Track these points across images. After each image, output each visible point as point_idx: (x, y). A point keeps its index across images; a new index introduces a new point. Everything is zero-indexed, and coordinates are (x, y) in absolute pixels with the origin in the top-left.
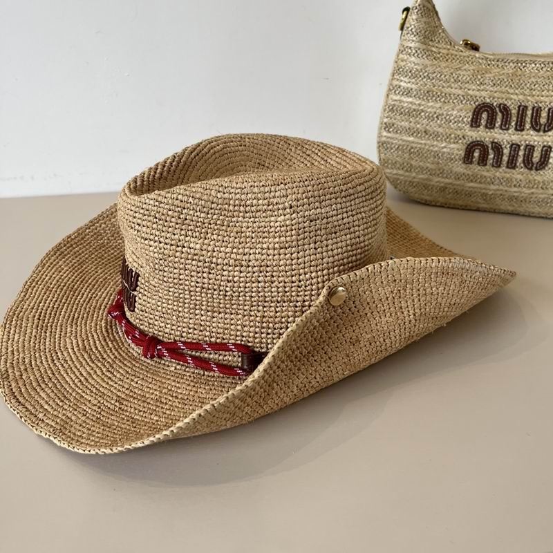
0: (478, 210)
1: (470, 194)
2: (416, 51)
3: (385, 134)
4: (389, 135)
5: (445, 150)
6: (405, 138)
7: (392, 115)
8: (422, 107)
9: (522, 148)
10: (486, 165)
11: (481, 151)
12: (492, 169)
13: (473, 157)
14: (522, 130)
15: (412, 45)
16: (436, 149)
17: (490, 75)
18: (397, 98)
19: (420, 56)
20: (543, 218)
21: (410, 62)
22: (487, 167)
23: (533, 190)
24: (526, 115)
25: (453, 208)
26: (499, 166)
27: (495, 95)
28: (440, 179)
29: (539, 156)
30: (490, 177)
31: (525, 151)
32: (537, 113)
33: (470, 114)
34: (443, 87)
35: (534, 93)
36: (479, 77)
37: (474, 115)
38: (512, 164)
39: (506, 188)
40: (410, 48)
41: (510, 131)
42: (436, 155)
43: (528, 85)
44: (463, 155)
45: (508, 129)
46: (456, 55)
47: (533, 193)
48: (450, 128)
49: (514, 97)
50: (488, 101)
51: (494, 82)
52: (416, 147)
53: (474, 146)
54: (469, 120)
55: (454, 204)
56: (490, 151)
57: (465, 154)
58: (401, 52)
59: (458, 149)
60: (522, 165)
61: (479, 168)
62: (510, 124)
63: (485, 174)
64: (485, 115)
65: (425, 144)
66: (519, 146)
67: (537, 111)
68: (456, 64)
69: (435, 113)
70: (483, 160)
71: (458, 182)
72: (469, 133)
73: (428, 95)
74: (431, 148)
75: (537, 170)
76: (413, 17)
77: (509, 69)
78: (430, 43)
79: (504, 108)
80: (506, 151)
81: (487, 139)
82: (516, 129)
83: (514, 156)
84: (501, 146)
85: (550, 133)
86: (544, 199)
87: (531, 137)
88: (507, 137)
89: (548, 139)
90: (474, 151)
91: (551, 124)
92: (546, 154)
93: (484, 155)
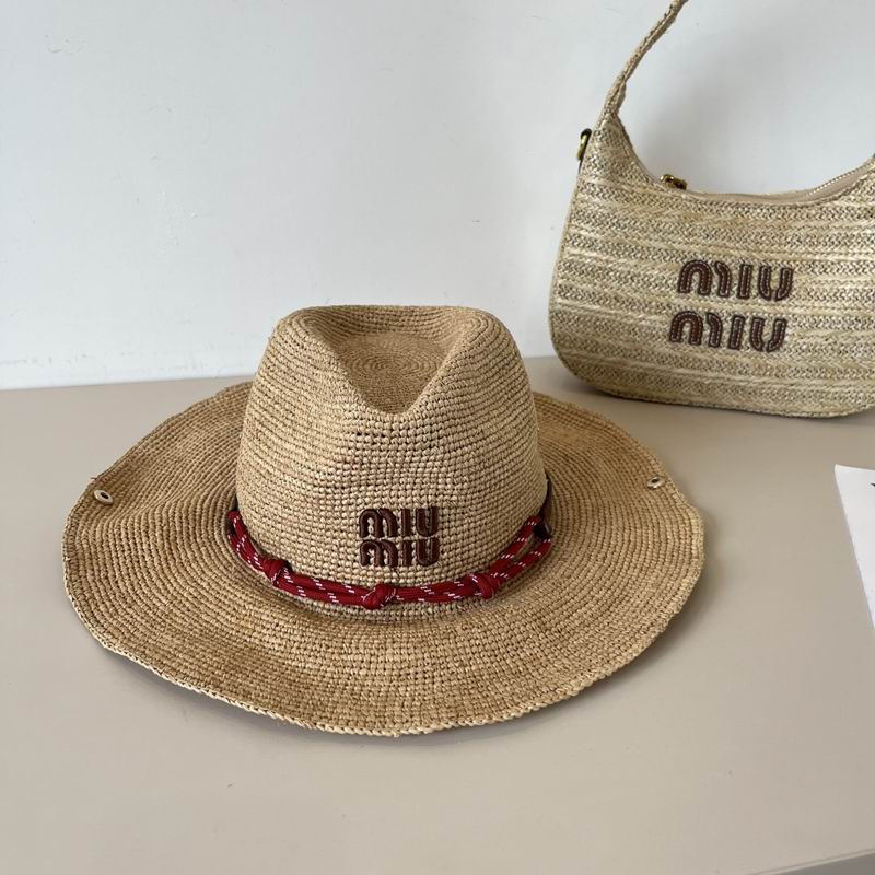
0: (690, 405)
1: (679, 384)
2: (601, 190)
3: (559, 300)
4: (566, 302)
6: (587, 306)
7: (569, 275)
8: (610, 265)
9: (748, 321)
10: (700, 343)
11: (692, 325)
12: (709, 349)
13: (682, 333)
14: (748, 297)
15: (595, 181)
16: (631, 321)
17: (703, 223)
18: (577, 251)
19: (606, 196)
20: (780, 415)
21: (593, 204)
22: (702, 346)
23: (765, 379)
24: (751, 277)
25: (656, 402)
26: (718, 346)
27: (710, 249)
28: (637, 363)
29: (771, 332)
30: (706, 360)
31: (752, 325)
32: (766, 275)
33: (677, 275)
34: (639, 238)
35: (761, 248)
36: (687, 226)
37: (681, 276)
38: (735, 343)
39: (729, 376)
40: (593, 185)
41: (731, 299)
42: (631, 330)
43: (753, 237)
44: (668, 329)
45: (728, 296)
46: (655, 196)
47: (764, 383)
48: (649, 293)
49: (735, 253)
50: (700, 257)
51: (707, 232)
52: (603, 319)
54: (676, 282)
55: (658, 397)
56: (705, 325)
57: (672, 329)
58: (580, 189)
59: (662, 323)
60: (749, 344)
61: (691, 348)
62: (730, 289)
63: (700, 356)
64: (696, 277)
65: (616, 315)
66: (744, 319)
67: (766, 272)
68: (655, 208)
69: (629, 273)
70: (696, 338)
71: (663, 367)
72: (676, 301)
73: (618, 248)
74: (625, 320)
75: (768, 351)
76: (595, 145)
77: (727, 215)
78: (620, 179)
79: (722, 267)
80: (727, 326)
81: (701, 309)
82: (739, 296)
83: (737, 332)
84: (719, 318)
85: (784, 302)
86: (781, 389)
87: (758, 307)
88: (727, 307)
89: (782, 310)
90: (683, 325)
91: (785, 289)
92: (780, 330)
93: (697, 330)
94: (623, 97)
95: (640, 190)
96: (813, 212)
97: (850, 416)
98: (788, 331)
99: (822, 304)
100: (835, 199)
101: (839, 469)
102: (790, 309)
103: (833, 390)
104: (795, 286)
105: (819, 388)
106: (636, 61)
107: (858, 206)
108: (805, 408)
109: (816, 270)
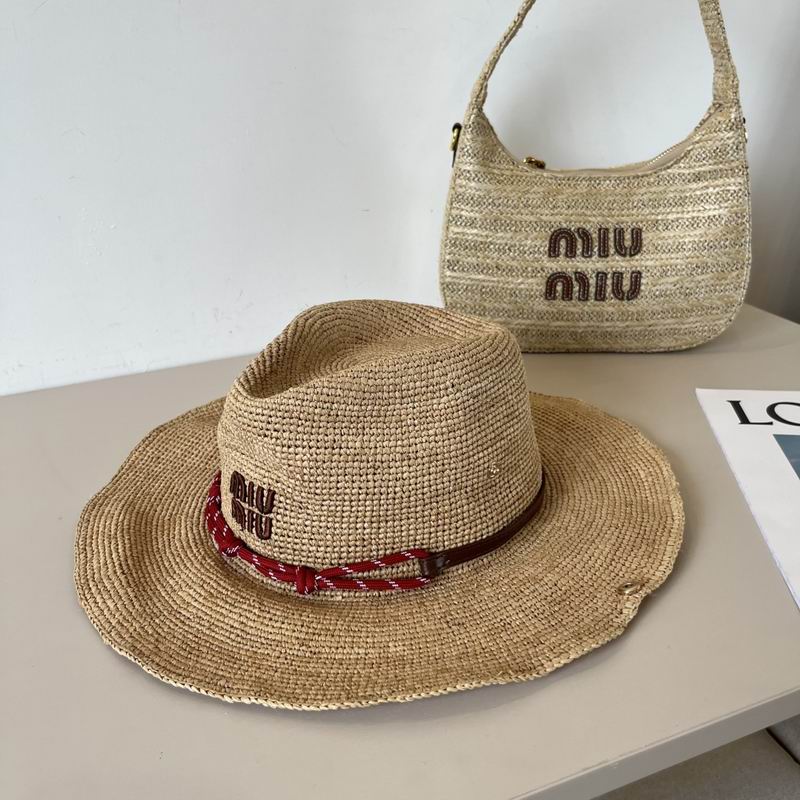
0: (568, 352)
1: (557, 335)
2: (476, 175)
3: (448, 273)
4: (454, 274)
5: (522, 286)
6: (473, 276)
7: (455, 251)
8: (490, 239)
9: (609, 276)
10: (571, 299)
11: (564, 284)
12: (579, 303)
13: (555, 291)
14: (607, 256)
15: (470, 168)
16: (512, 286)
17: (563, 197)
18: (460, 230)
19: (481, 180)
20: (642, 353)
21: (470, 188)
22: (573, 301)
23: (627, 323)
24: (608, 238)
25: (539, 353)
26: (587, 299)
27: (572, 218)
28: (520, 320)
29: (629, 283)
30: (577, 313)
31: (613, 278)
32: (620, 235)
33: (547, 243)
34: (512, 214)
35: (613, 213)
36: (551, 199)
37: (550, 243)
38: (600, 296)
39: (598, 324)
40: (469, 172)
41: (593, 258)
42: (513, 293)
43: (606, 204)
44: (544, 291)
45: (591, 256)
46: (522, 176)
47: (627, 326)
48: (525, 260)
49: (592, 219)
50: (565, 226)
51: (568, 204)
52: (488, 286)
53: (556, 279)
54: (547, 249)
55: (540, 349)
56: (575, 283)
57: (547, 289)
58: (457, 176)
59: (538, 285)
60: (612, 296)
61: (564, 303)
62: (592, 250)
63: (572, 309)
64: (563, 243)
65: (498, 281)
66: (606, 275)
67: (620, 233)
68: (523, 187)
69: (506, 244)
70: (567, 294)
71: (542, 322)
72: (548, 265)
73: (495, 224)
74: (506, 285)
75: (629, 299)
76: (466, 138)
77: (583, 188)
78: (491, 165)
79: (583, 233)
80: (592, 281)
81: (569, 270)
82: (600, 256)
83: (601, 286)
84: (585, 276)
85: (637, 257)
86: (641, 331)
87: (617, 263)
88: (590, 265)
89: (636, 264)
90: (556, 284)
91: (637, 247)
92: (636, 281)
93: (568, 288)
94: (485, 95)
95: (508, 173)
96: (652, 180)
97: (698, 347)
98: (643, 281)
99: (668, 256)
100: (668, 168)
101: (700, 392)
102: (643, 263)
103: (683, 327)
104: (644, 242)
105: (672, 326)
106: (494, 62)
107: (688, 172)
108: (662, 344)
109: (660, 228)
